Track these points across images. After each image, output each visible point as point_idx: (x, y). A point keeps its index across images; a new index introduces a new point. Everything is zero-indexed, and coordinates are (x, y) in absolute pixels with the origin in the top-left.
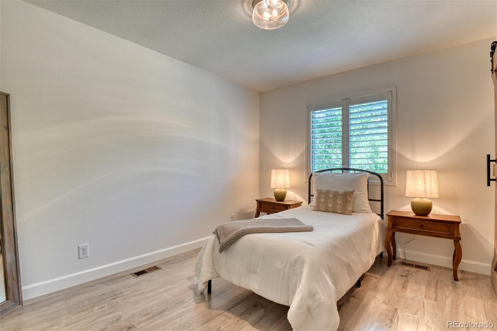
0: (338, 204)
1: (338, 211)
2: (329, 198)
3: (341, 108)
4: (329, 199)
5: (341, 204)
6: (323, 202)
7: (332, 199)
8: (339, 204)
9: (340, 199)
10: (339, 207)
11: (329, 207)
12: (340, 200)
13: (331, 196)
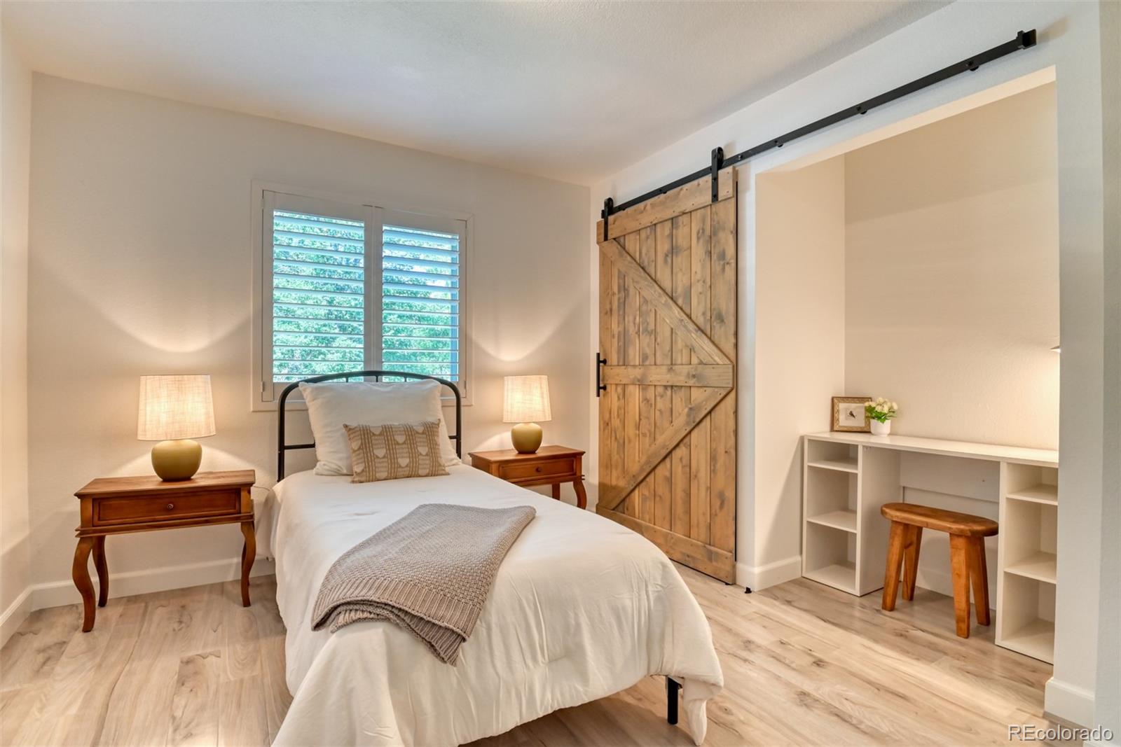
0: (421, 454)
1: (421, 472)
2: (398, 444)
3: (363, 225)
4: (397, 447)
5: (427, 455)
6: (384, 457)
7: (405, 446)
8: (424, 454)
9: (422, 444)
10: (425, 462)
11: (400, 467)
12: (423, 446)
13: (401, 439)
